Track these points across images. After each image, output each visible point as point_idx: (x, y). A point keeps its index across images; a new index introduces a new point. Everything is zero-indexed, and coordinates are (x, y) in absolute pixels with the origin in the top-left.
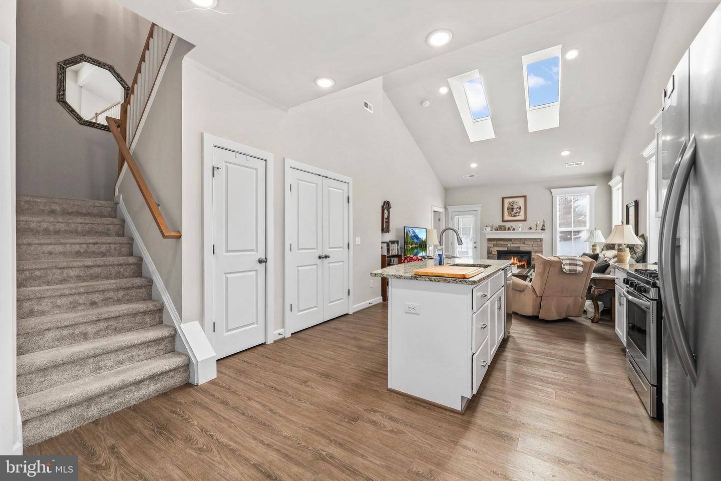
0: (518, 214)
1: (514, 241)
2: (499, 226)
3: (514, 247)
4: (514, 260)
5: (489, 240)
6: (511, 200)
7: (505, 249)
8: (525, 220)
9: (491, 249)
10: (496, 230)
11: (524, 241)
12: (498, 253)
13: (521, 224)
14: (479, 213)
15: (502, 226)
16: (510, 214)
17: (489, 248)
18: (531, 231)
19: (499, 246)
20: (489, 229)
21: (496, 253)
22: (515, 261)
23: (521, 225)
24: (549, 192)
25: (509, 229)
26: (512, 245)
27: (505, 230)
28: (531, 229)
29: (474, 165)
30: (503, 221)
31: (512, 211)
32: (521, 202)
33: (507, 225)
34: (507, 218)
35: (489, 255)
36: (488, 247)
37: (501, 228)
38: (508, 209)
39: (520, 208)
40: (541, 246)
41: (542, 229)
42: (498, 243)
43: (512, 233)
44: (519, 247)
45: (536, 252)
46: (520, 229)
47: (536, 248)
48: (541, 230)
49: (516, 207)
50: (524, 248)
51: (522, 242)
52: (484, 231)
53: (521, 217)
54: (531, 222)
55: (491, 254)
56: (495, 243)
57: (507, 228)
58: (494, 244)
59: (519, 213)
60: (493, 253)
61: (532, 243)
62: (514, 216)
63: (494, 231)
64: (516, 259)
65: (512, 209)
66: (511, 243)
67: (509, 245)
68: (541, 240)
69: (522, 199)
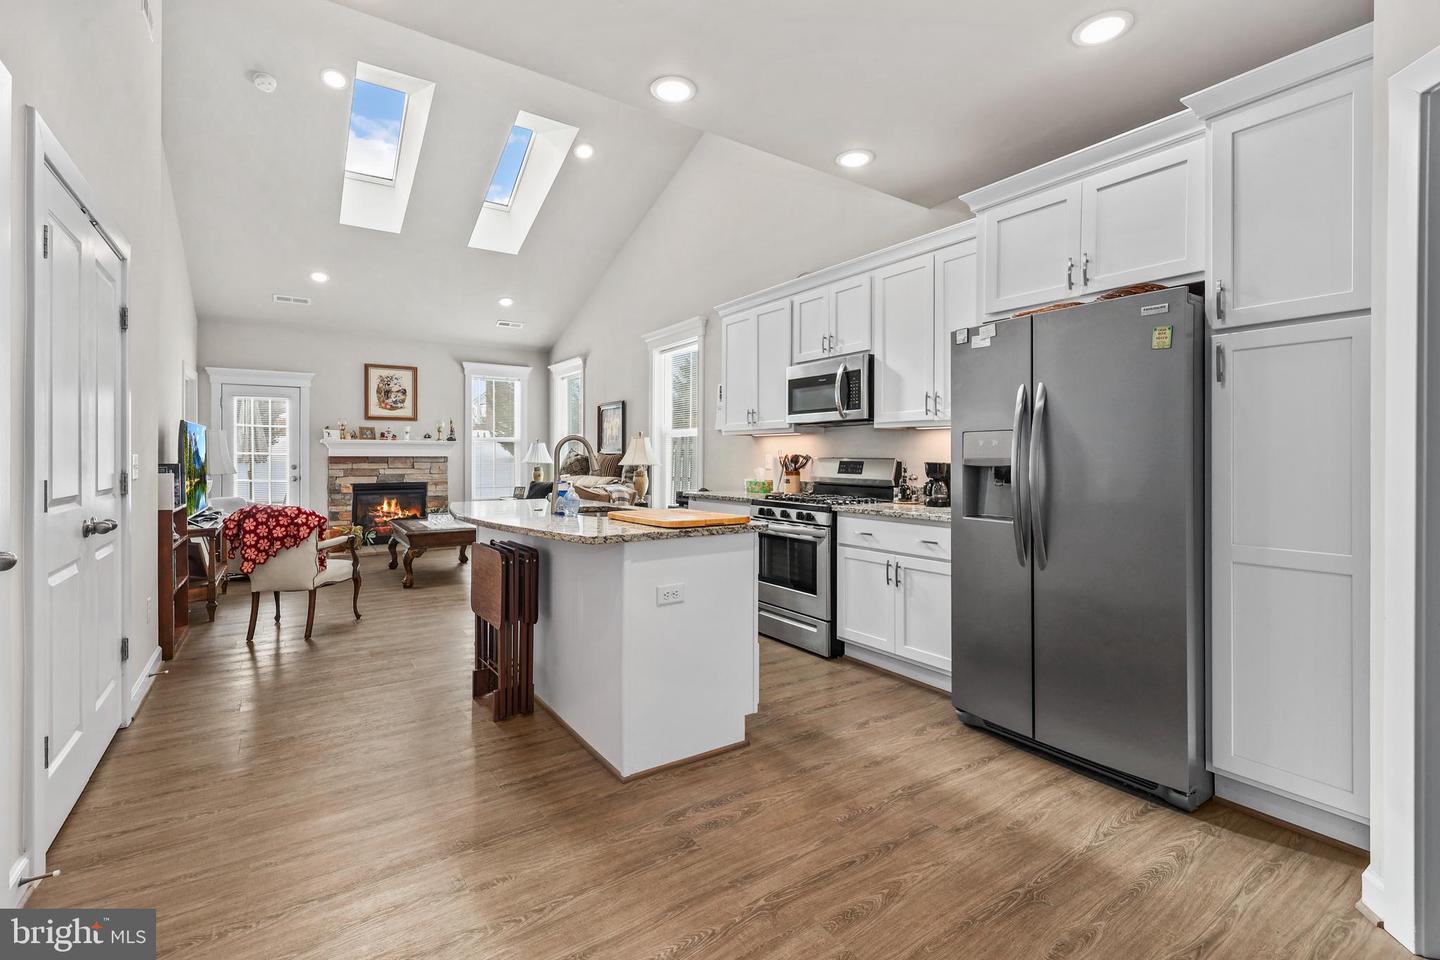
0: (399, 405)
1: (393, 463)
2: (361, 428)
3: (392, 476)
4: (389, 504)
5: (334, 460)
6: (385, 373)
7: (373, 480)
8: (414, 418)
9: (338, 482)
10: (353, 437)
11: (412, 461)
12: (354, 490)
13: (408, 426)
14: (306, 393)
15: (368, 429)
16: (382, 403)
17: (331, 479)
18: (428, 441)
19: (357, 473)
20: (336, 434)
21: (351, 491)
22: (393, 509)
23: (408, 429)
24: (458, 368)
25: (383, 435)
26: (388, 472)
27: (375, 439)
28: (427, 436)
29: (319, 277)
30: (368, 417)
31: (388, 398)
32: (405, 380)
33: (379, 426)
34: (375, 410)
35: (333, 496)
36: (330, 477)
37: (365, 434)
38: (378, 392)
39: (404, 392)
40: (444, 472)
41: (450, 439)
42: (355, 466)
43: (389, 444)
44: (403, 476)
45: (436, 484)
46: (407, 436)
47: (437, 476)
48: (448, 440)
49: (395, 388)
50: (413, 476)
51: (409, 465)
52: (326, 440)
53: (406, 411)
54: (426, 422)
55: (339, 492)
56: (349, 466)
57: (378, 435)
58: (345, 470)
59: (403, 401)
60: (345, 491)
61: (428, 466)
62: (393, 408)
63: (349, 440)
64: (394, 502)
65: (388, 393)
66: (385, 465)
67: (382, 472)
68: (446, 459)
69: (409, 374)
